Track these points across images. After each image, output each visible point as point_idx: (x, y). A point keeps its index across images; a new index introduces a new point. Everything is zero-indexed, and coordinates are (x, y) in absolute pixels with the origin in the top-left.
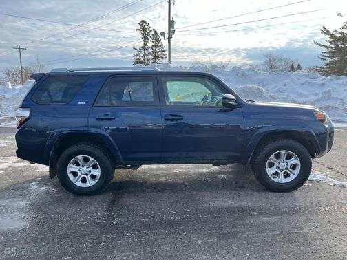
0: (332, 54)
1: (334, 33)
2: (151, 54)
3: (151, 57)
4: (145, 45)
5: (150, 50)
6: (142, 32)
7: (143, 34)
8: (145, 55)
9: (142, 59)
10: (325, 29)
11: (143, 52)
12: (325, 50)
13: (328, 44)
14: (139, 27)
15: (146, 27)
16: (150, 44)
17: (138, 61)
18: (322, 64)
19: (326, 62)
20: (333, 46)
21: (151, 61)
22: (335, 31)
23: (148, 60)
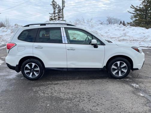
0: (135, 17)
1: (137, 7)
2: (57, 16)
3: (57, 17)
4: (54, 12)
5: (57, 14)
6: (53, 6)
7: (53, 7)
8: (54, 16)
9: (53, 18)
10: (132, 6)
11: (53, 15)
12: (133, 15)
13: (134, 12)
14: (52, 3)
15: (55, 3)
16: (57, 11)
17: (51, 19)
18: (131, 21)
19: (133, 20)
20: (136, 13)
21: (57, 19)
22: (137, 6)
23: (56, 19)
